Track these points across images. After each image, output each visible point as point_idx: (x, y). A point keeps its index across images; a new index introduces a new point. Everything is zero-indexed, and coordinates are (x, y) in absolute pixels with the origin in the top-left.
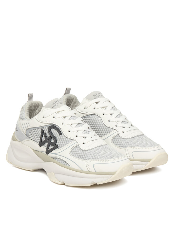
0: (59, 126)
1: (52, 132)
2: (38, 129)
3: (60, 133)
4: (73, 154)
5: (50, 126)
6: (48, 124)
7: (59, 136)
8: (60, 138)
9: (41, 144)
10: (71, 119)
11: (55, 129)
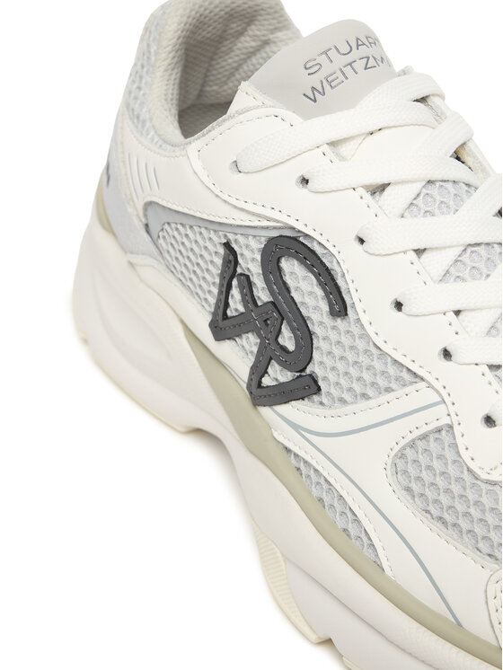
0: (334, 251)
1: (288, 279)
2: (203, 230)
3: (339, 306)
4: (405, 483)
5: (275, 234)
6: (265, 223)
7: (328, 320)
8: (333, 336)
9: (223, 326)
10: (420, 201)
11: (307, 266)
